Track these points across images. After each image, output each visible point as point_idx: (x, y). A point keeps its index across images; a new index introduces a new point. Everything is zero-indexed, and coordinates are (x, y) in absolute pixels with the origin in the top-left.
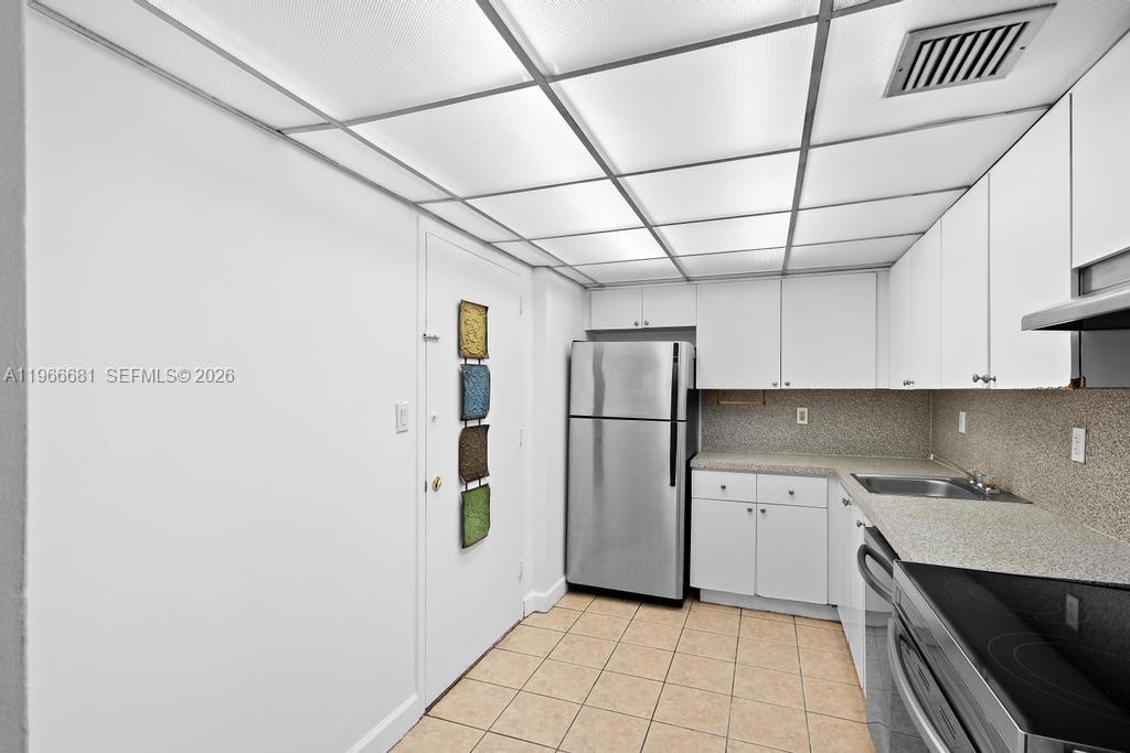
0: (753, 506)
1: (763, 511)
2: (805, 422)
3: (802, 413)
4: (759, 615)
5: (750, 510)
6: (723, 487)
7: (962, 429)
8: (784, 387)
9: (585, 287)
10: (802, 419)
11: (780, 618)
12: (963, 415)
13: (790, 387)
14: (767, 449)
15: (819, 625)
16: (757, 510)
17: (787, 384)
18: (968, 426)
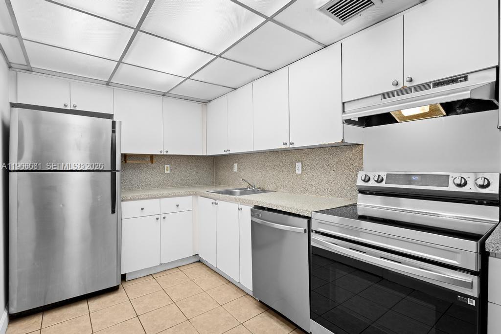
0: (158, 216)
1: (164, 218)
2: (169, 172)
3: (167, 167)
4: (162, 273)
5: (157, 219)
6: (142, 209)
7: (235, 170)
8: (165, 153)
9: (10, 67)
10: (167, 170)
11: (173, 271)
12: (235, 165)
13: (168, 154)
14: (150, 187)
15: (190, 266)
16: (160, 218)
17: (167, 152)
18: (239, 169)
